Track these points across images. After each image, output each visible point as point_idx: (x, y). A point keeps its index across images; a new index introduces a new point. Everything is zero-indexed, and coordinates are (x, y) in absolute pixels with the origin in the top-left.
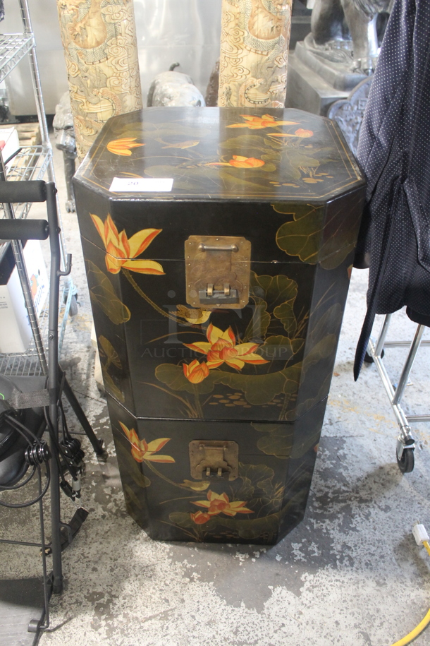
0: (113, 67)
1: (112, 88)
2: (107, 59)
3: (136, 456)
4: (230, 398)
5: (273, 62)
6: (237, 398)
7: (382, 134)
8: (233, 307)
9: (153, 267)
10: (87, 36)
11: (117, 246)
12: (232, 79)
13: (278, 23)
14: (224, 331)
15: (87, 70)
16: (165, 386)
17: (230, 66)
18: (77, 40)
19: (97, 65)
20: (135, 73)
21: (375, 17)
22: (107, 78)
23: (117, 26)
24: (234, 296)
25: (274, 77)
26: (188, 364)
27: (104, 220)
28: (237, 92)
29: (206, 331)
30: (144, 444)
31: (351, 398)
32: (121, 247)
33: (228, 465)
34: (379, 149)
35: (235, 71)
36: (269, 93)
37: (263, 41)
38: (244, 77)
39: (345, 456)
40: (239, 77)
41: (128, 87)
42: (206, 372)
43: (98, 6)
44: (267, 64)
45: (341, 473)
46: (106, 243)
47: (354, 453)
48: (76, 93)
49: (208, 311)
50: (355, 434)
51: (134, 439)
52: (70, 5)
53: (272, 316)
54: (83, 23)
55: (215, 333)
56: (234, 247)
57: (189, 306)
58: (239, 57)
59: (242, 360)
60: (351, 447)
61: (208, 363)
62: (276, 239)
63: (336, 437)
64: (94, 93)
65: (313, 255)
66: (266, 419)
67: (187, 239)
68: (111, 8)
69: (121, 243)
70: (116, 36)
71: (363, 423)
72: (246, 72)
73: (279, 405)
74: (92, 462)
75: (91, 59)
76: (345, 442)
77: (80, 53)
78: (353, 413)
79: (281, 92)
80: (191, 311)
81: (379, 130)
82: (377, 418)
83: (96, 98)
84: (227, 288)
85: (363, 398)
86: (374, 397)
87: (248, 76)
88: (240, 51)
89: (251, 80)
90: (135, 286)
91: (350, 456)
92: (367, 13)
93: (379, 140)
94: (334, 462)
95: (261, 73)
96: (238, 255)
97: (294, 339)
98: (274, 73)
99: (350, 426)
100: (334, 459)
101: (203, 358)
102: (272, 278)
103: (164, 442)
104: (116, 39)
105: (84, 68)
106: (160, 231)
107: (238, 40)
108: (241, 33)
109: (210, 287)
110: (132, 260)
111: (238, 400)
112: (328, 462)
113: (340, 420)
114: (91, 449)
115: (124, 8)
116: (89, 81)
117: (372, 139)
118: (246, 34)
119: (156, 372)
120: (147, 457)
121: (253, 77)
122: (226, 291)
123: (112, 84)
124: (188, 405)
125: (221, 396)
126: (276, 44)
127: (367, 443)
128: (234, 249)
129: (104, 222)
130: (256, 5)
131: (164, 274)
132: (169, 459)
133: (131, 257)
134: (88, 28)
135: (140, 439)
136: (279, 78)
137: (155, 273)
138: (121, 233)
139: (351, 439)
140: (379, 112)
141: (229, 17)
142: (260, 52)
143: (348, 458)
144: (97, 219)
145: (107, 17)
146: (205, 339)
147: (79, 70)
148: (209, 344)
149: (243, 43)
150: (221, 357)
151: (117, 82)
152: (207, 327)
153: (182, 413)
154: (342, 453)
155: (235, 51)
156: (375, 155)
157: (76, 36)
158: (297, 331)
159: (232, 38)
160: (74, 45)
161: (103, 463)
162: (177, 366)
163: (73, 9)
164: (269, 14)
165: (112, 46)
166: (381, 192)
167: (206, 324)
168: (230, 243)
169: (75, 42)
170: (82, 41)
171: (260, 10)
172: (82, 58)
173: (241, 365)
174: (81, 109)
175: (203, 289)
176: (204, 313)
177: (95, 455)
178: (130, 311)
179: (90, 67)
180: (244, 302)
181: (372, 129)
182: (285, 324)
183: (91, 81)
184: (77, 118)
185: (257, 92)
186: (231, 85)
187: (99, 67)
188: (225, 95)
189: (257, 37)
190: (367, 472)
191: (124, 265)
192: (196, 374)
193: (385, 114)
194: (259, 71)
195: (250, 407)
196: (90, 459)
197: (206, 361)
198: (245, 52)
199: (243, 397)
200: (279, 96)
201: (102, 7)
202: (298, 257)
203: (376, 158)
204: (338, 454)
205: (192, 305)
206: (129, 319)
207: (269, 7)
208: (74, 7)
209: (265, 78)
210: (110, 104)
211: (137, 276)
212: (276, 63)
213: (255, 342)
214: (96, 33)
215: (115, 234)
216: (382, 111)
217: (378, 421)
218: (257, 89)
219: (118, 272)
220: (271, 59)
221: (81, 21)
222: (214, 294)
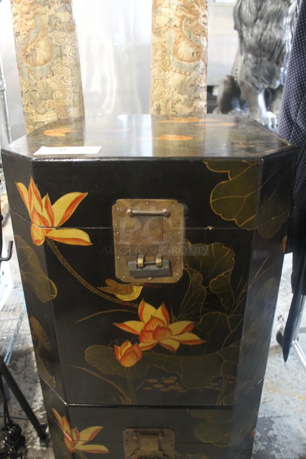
0: (59, 82)
1: (58, 100)
2: (53, 75)
3: (69, 446)
4: (165, 382)
5: (195, 81)
6: (173, 382)
7: (299, 119)
8: (166, 280)
9: (79, 236)
10: (36, 56)
11: (41, 213)
12: (161, 97)
13: (198, 50)
14: (157, 308)
15: (36, 85)
16: (95, 369)
17: (159, 86)
18: (28, 60)
19: (45, 80)
20: (78, 90)
21: (263, 91)
22: (53, 92)
23: (62, 48)
24: (167, 267)
25: (196, 94)
26: (120, 346)
27: (27, 187)
28: (166, 107)
29: (137, 308)
30: (76, 433)
31: (274, 379)
32: (45, 214)
33: (164, 455)
34: (298, 133)
35: (163, 89)
36: (192, 107)
37: (186, 63)
38: (171, 94)
39: (275, 437)
40: (167, 94)
41: (72, 100)
42: (139, 354)
43: (46, 31)
44: (190, 83)
45: (274, 456)
46: (30, 211)
47: (283, 434)
48: (27, 105)
49: (140, 285)
50: (282, 414)
51: (65, 428)
52: (23, 31)
53: (208, 289)
54: (33, 45)
55: (148, 311)
56: (165, 211)
57: (119, 281)
58: (166, 77)
59: (177, 341)
60: (279, 428)
61: (141, 345)
62: (211, 201)
63: (265, 417)
64: (42, 104)
65: (251, 219)
66: (202, 405)
67: (115, 203)
68: (57, 34)
69: (44, 209)
70: (61, 56)
71: (288, 403)
72: (172, 89)
73: (217, 389)
74: (35, 447)
75: (39, 74)
76: (273, 422)
77: (30, 71)
78: (277, 393)
79: (202, 108)
80: (120, 286)
81: (296, 116)
82: (300, 398)
83: (44, 109)
84: (159, 258)
85: (285, 379)
86: (294, 378)
87: (175, 93)
88: (167, 72)
89: (177, 96)
90: (61, 258)
91: (280, 437)
92: (257, 89)
93: (297, 124)
94: (266, 443)
95: (185, 90)
96: (169, 221)
97: (232, 316)
98: (196, 90)
99: (276, 407)
100: (265, 440)
101: (135, 338)
102: (208, 246)
103: (96, 431)
104: (62, 59)
105: (33, 83)
106: (86, 194)
107: (165, 63)
108: (167, 58)
109: (141, 258)
110: (57, 228)
111: (173, 384)
112: (260, 444)
113: (266, 400)
114: (35, 434)
115: (69, 35)
116: (37, 94)
117: (291, 124)
118: (171, 58)
119: (86, 355)
120: (80, 446)
121: (179, 93)
122: (158, 261)
123: (57, 97)
124: (121, 390)
125: (155, 381)
126: (196, 66)
127: (294, 423)
128: (166, 212)
129: (27, 189)
130: (179, 35)
131: (92, 244)
132: (102, 448)
133: (56, 225)
134: (37, 49)
135: (71, 427)
136: (201, 95)
137: (81, 244)
138: (44, 198)
139: (279, 419)
140: (296, 98)
141: (157, 46)
142: (183, 73)
143: (278, 440)
144: (21, 186)
145: (53, 40)
146: (137, 317)
147: (29, 85)
148: (141, 323)
149: (169, 65)
150: (154, 337)
151: (61, 95)
152: (139, 303)
153: (114, 399)
154: (272, 434)
155: (163, 73)
156: (295, 139)
157: (27, 56)
158: (235, 306)
159: (160, 63)
160: (25, 64)
161: (45, 449)
162: (108, 348)
163: (25, 34)
164: (190, 42)
165: (58, 64)
166: (301, 176)
167: (138, 301)
168: (160, 206)
169: (27, 62)
170: (33, 60)
171: (182, 38)
172: (32, 75)
173: (176, 346)
174: (31, 120)
175: (133, 260)
176: (135, 288)
177: (38, 439)
178: (57, 286)
179: (39, 82)
180: (177, 275)
181: (290, 115)
182: (222, 299)
183: (39, 94)
184: (28, 128)
185: (183, 106)
186: (161, 102)
187: (46, 82)
188: (155, 111)
189: (181, 60)
190: (299, 454)
191: (48, 235)
192: (128, 357)
193: (301, 99)
194: (183, 88)
195: (186, 391)
196: (33, 444)
197: (139, 342)
198: (171, 73)
199: (178, 381)
200: (201, 111)
201: (50, 32)
202: (234, 221)
203: (296, 142)
204: (268, 435)
205: (122, 280)
206: (55, 296)
207: (190, 36)
208: (25, 32)
209: (188, 94)
210: (56, 114)
211: (63, 247)
212: (197, 82)
213: (190, 320)
214: (44, 53)
215: (38, 199)
216: (298, 97)
217: (301, 400)
218: (182, 104)
219: (42, 242)
220: (193, 79)
221: (31, 44)
222: (145, 265)
